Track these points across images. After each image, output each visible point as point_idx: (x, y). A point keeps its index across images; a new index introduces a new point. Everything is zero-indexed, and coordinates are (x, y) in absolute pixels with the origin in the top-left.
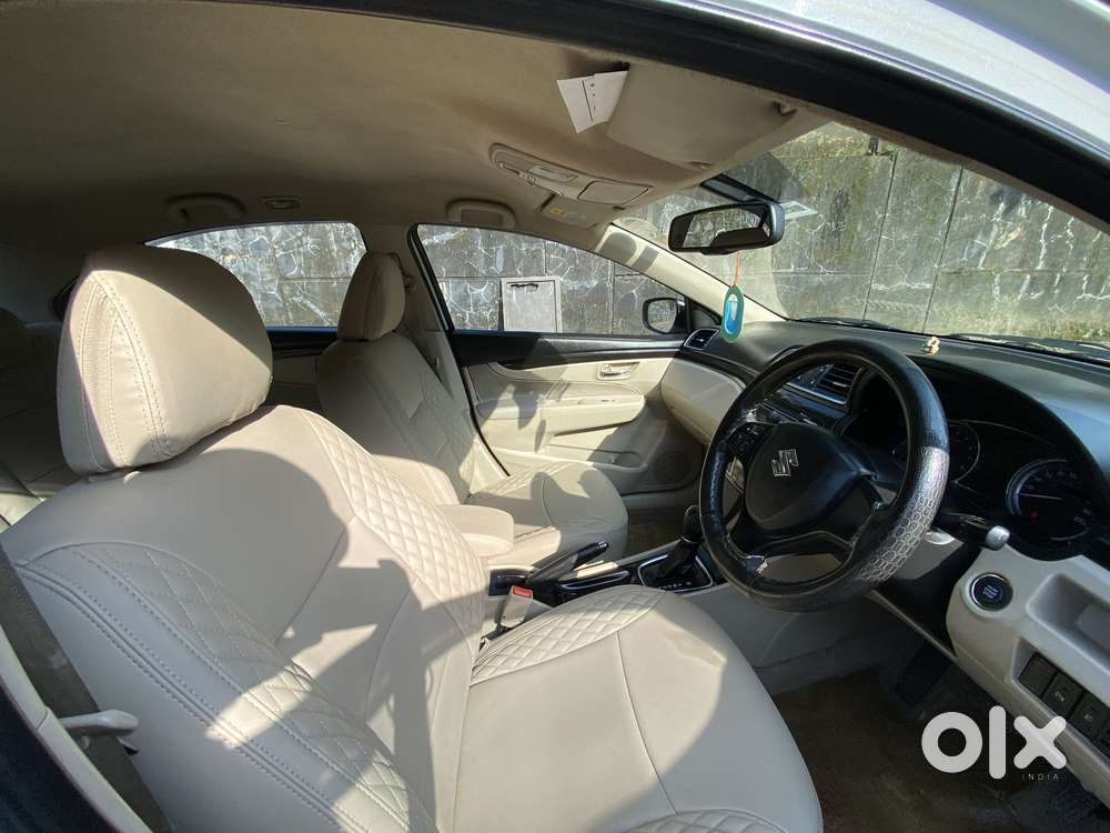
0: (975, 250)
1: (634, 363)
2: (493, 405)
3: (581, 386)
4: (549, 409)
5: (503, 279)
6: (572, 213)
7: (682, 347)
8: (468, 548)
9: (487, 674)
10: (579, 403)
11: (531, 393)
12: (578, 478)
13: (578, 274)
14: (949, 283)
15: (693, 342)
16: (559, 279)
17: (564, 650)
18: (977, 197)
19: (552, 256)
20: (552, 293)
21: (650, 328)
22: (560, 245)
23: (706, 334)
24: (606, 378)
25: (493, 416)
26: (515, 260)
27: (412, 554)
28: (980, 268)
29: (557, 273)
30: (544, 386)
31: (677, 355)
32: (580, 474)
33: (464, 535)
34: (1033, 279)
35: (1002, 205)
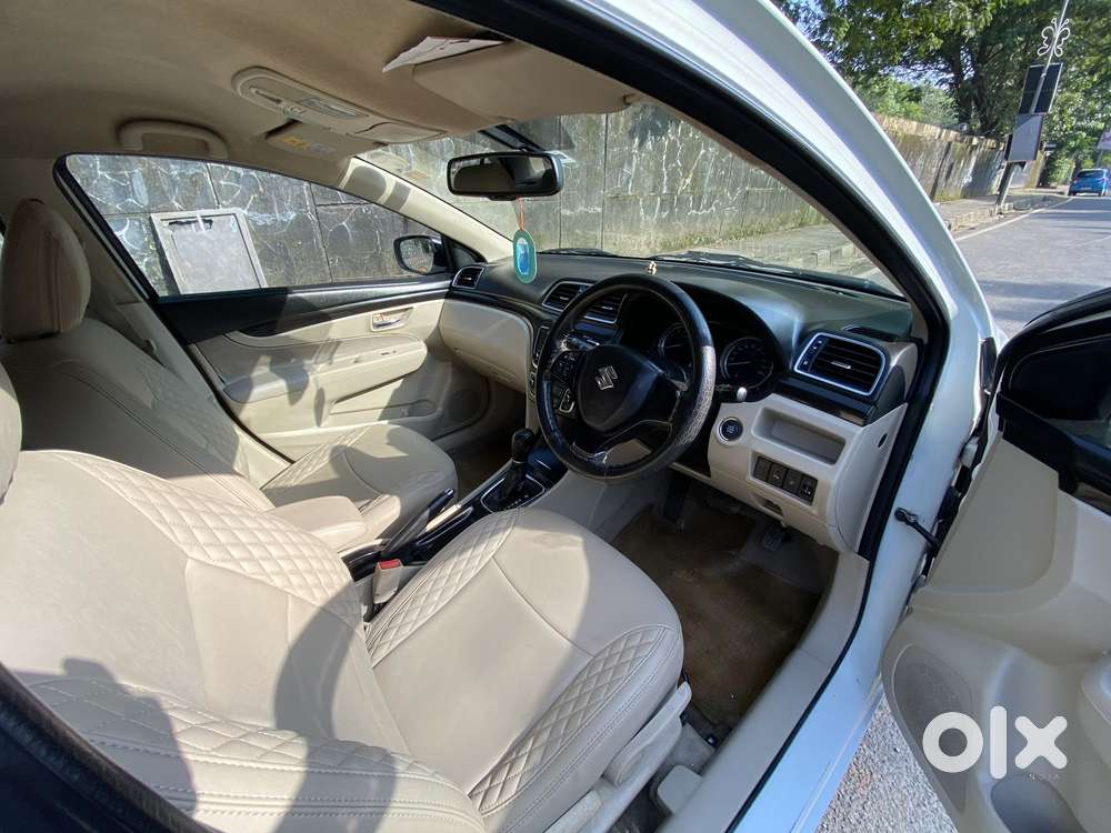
0: (624, 178)
1: (407, 309)
2: (248, 385)
3: (354, 343)
4: (321, 374)
5: (153, 215)
6: (316, 145)
7: (450, 287)
8: (322, 544)
9: (383, 652)
10: (356, 362)
11: (293, 360)
12: (386, 441)
13: (265, 204)
14: (612, 205)
15: (460, 281)
16: (242, 212)
17: (451, 593)
18: (621, 132)
19: (222, 182)
20: (235, 230)
21: (407, 269)
22: (230, 168)
23: (473, 272)
24: (380, 329)
25: (252, 398)
26: (166, 188)
27: (273, 573)
28: (629, 193)
29: (235, 204)
30: (310, 350)
31: (448, 296)
32: (385, 435)
33: (313, 533)
34: (662, 201)
35: (637, 140)
